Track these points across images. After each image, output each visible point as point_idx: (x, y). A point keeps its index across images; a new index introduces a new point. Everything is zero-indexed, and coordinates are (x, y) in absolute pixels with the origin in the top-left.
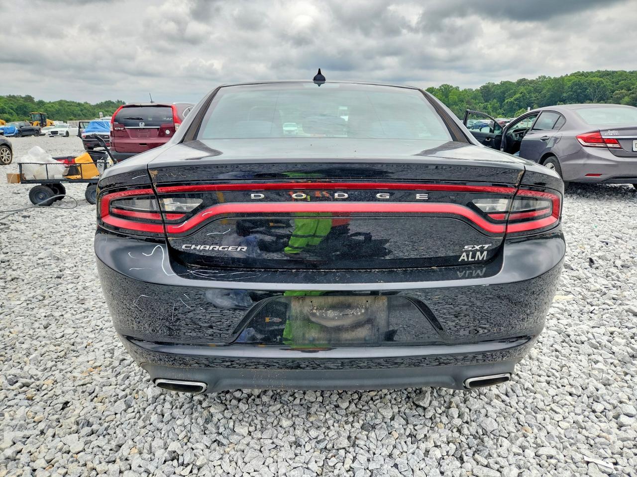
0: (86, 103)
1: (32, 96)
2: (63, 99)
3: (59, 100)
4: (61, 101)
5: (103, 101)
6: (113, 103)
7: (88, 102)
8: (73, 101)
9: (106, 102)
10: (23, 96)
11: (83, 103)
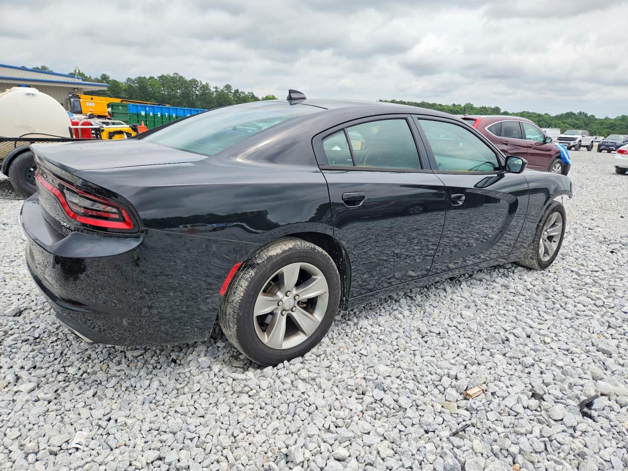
0: (547, 114)
1: (500, 108)
2: (526, 110)
3: (523, 111)
4: (524, 112)
5: (564, 112)
6: (574, 114)
7: (549, 113)
8: (534, 112)
9: (567, 114)
10: (493, 107)
11: (543, 114)
